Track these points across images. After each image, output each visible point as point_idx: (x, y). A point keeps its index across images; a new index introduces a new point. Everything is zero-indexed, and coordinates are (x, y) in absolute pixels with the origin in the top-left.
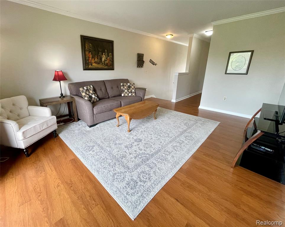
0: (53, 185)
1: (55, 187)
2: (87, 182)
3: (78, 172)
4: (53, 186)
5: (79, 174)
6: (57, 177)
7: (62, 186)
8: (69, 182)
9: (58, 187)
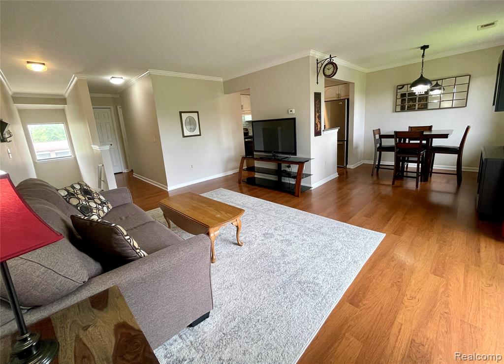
0: (419, 306)
1: (417, 300)
2: (379, 268)
3: (371, 284)
4: (420, 304)
5: (374, 281)
6: (404, 308)
7: (408, 293)
8: (395, 288)
9: (414, 296)
